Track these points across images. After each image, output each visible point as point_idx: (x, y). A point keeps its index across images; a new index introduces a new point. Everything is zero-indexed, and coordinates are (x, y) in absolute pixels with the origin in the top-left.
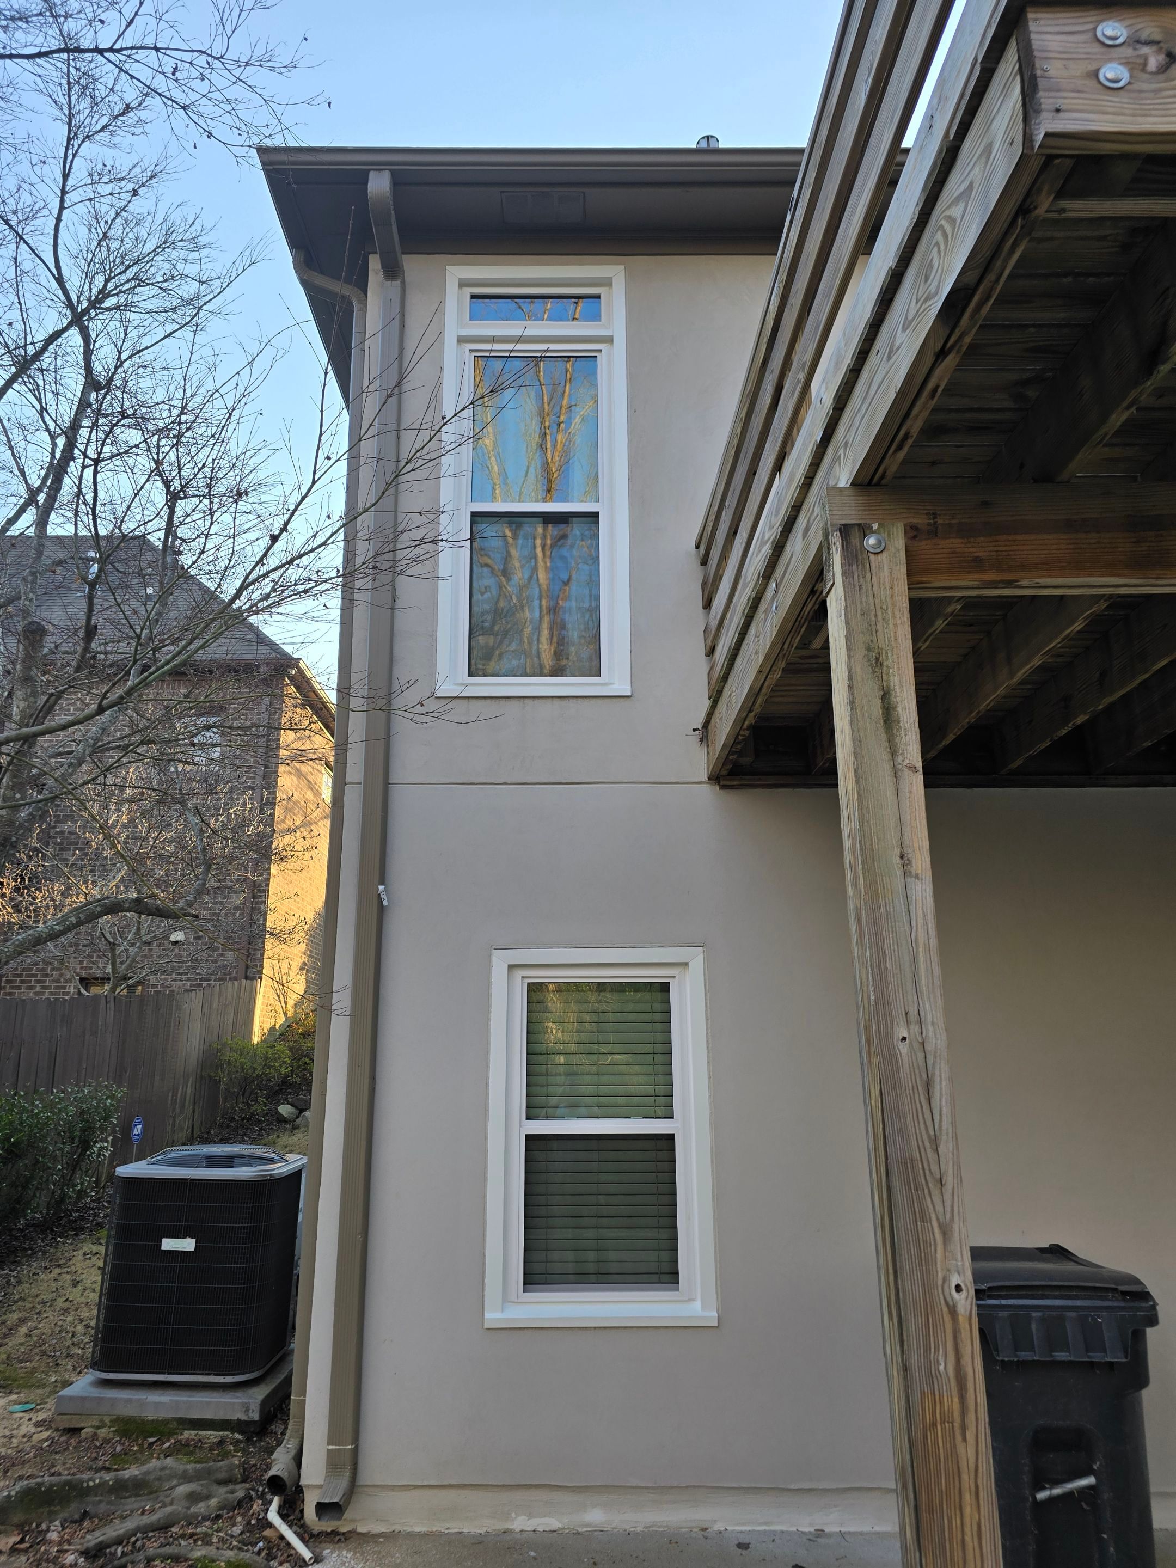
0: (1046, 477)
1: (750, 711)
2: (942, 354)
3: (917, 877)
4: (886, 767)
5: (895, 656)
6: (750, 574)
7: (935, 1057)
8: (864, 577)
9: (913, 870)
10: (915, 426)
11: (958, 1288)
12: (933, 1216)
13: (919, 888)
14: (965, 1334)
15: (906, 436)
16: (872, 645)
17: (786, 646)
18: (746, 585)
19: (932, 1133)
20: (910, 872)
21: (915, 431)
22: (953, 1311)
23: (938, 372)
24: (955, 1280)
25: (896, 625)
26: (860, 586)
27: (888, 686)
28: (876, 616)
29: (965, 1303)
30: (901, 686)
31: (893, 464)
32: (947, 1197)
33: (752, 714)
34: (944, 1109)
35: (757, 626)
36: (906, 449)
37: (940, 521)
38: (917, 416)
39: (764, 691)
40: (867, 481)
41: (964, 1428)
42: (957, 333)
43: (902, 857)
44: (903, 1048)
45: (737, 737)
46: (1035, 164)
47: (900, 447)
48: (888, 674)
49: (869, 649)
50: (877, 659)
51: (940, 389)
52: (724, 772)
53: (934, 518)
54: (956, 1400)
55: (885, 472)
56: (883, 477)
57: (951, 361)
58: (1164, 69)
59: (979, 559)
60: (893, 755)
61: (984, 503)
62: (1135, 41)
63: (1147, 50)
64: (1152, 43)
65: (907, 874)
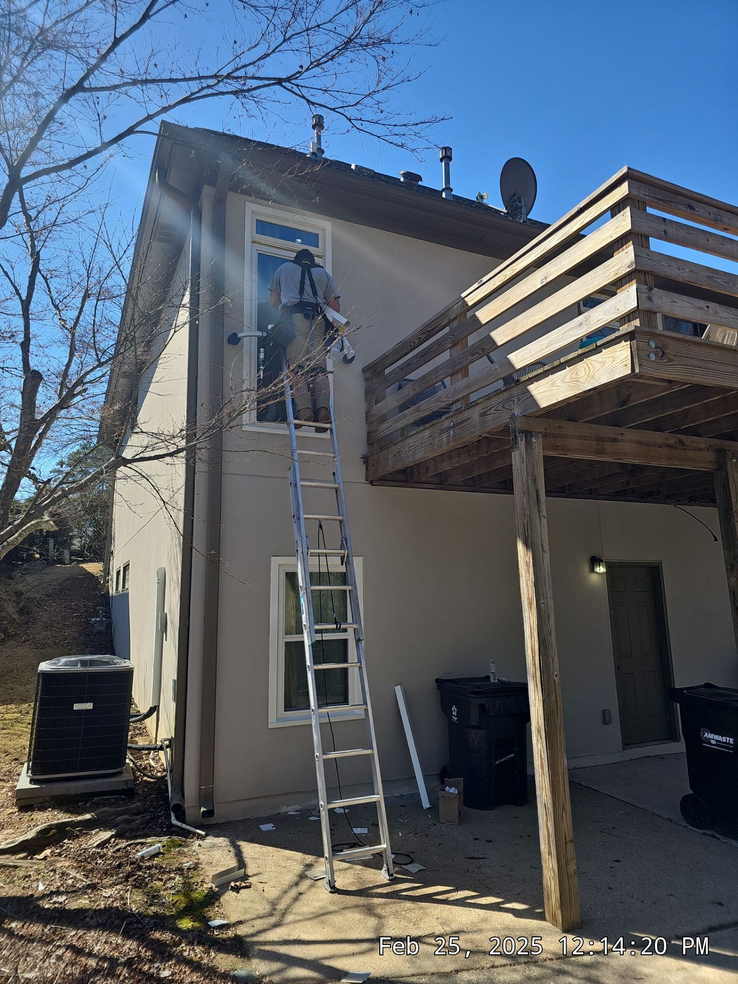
3: (546, 552)
4: (538, 516)
7: (550, 608)
8: (531, 451)
11: (556, 676)
13: (546, 555)
14: (557, 688)
16: (534, 474)
22: (554, 681)
24: (555, 673)
25: (539, 468)
26: (530, 454)
27: (538, 488)
28: (534, 465)
29: (557, 679)
30: (541, 489)
32: (553, 649)
43: (542, 546)
48: (538, 484)
49: (533, 476)
50: (535, 479)
58: (662, 356)
59: (558, 446)
60: (539, 512)
61: (559, 427)
62: (656, 347)
63: (658, 350)
64: (660, 348)
65: (543, 551)
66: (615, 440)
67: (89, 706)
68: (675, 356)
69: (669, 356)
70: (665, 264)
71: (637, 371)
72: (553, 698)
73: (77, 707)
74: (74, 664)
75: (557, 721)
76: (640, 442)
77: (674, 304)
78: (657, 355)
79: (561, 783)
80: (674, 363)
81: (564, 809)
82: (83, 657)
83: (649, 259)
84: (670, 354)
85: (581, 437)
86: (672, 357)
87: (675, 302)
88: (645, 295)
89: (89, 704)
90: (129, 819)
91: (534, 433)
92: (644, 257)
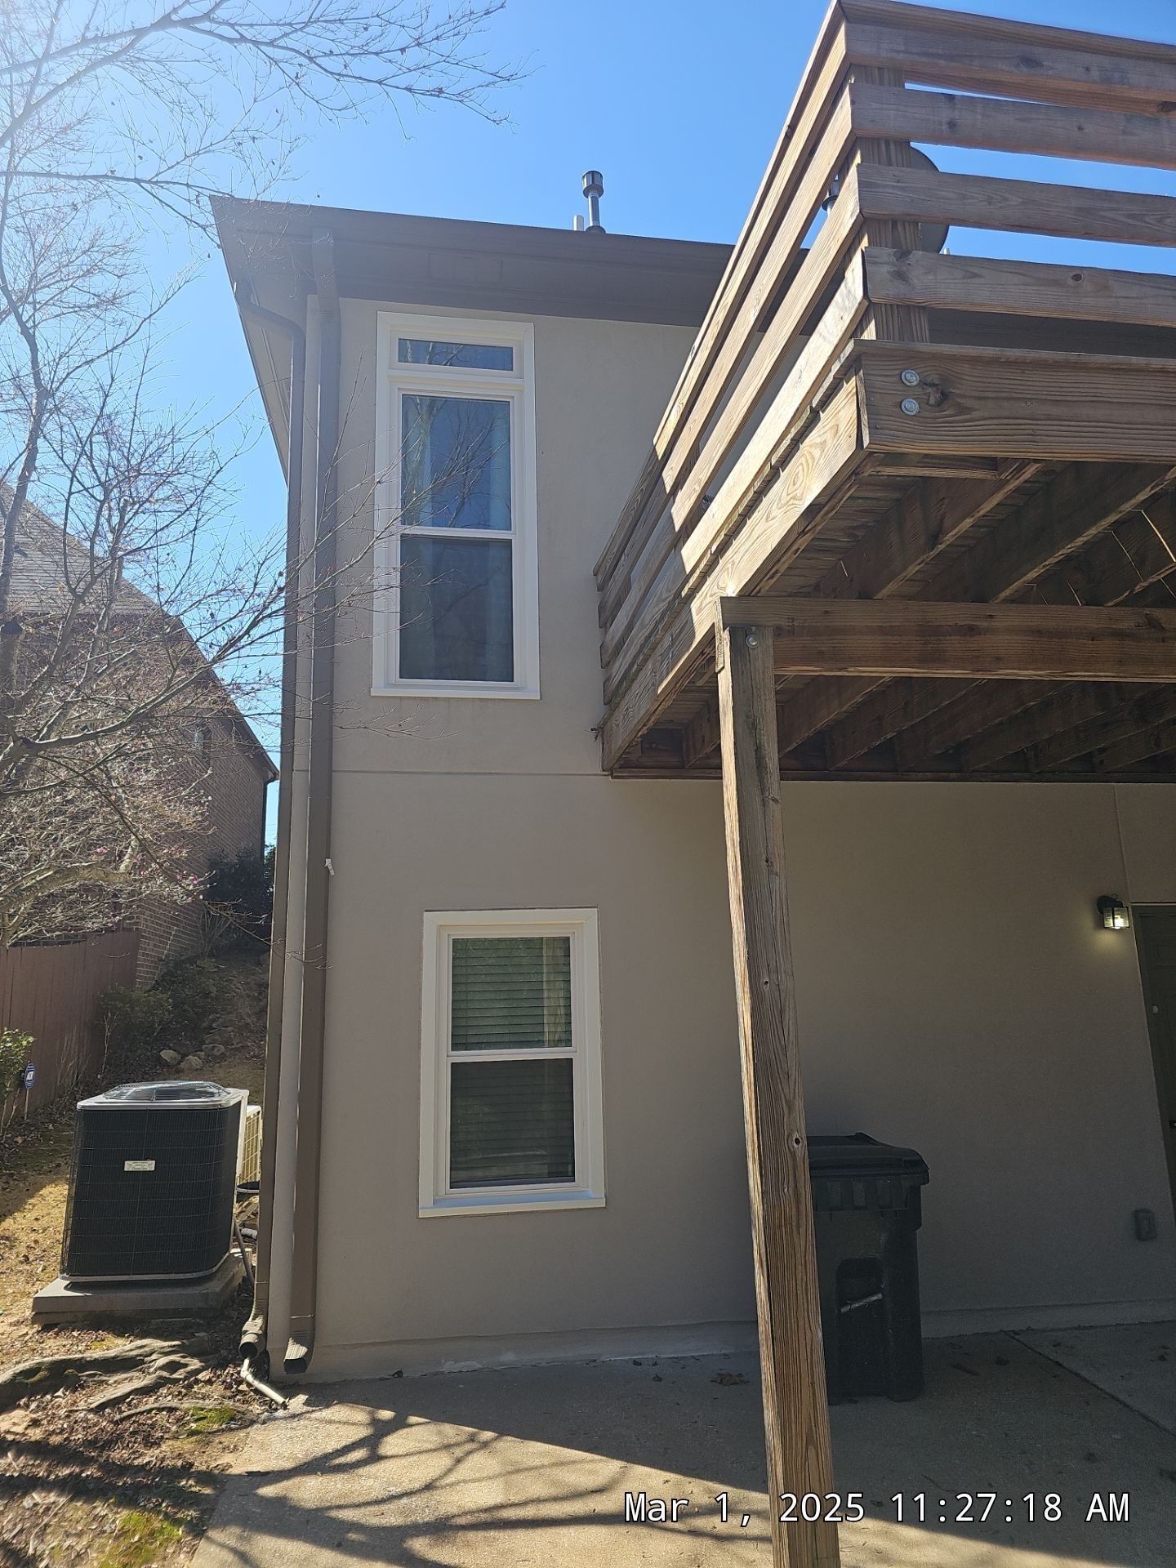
0: (866, 595)
1: (644, 725)
2: (803, 533)
3: (776, 874)
4: (758, 799)
5: (765, 722)
6: (648, 618)
7: (786, 994)
8: (745, 665)
9: (775, 871)
10: (783, 567)
11: (797, 1141)
12: (783, 1096)
13: (777, 881)
14: (800, 1169)
15: (777, 572)
16: (750, 714)
17: (678, 685)
18: (643, 626)
19: (783, 1043)
20: (772, 871)
21: (782, 570)
22: (793, 1154)
23: (799, 542)
24: (796, 1135)
25: (766, 700)
26: (743, 672)
27: (760, 743)
28: (753, 693)
29: (801, 1150)
30: (768, 743)
31: (766, 585)
32: (792, 1083)
33: (645, 728)
34: (791, 1028)
35: (654, 664)
36: (775, 579)
37: (796, 624)
38: (785, 562)
39: (657, 713)
40: (747, 594)
41: (798, 1227)
42: (813, 524)
43: (767, 861)
44: (766, 988)
45: (631, 742)
46: (862, 455)
47: (772, 577)
48: (760, 734)
49: (748, 717)
50: (753, 724)
51: (800, 550)
52: (616, 766)
53: (793, 621)
54: (794, 1209)
55: (760, 590)
56: (759, 591)
57: (808, 537)
58: (939, 404)
59: (821, 653)
60: (763, 791)
61: (826, 612)
62: (923, 384)
63: (930, 390)
64: (932, 385)
65: (770, 872)
66: (972, 630)
67: (149, 1165)
68: (980, 398)
69: (959, 400)
70: (951, 195)
71: (866, 442)
72: (788, 1190)
73: (130, 1166)
74: (148, 1095)
75: (796, 1240)
76: (1039, 631)
77: (973, 280)
78: (923, 402)
79: (806, 1381)
80: (975, 414)
81: (811, 1440)
82: (160, 1085)
83: (902, 189)
84: (964, 396)
85: (882, 631)
86: (969, 403)
87: (975, 276)
88: (885, 270)
89: (150, 1162)
90: (179, 1362)
91: (754, 628)
92: (884, 186)
